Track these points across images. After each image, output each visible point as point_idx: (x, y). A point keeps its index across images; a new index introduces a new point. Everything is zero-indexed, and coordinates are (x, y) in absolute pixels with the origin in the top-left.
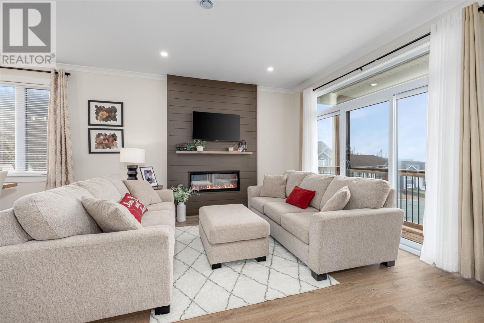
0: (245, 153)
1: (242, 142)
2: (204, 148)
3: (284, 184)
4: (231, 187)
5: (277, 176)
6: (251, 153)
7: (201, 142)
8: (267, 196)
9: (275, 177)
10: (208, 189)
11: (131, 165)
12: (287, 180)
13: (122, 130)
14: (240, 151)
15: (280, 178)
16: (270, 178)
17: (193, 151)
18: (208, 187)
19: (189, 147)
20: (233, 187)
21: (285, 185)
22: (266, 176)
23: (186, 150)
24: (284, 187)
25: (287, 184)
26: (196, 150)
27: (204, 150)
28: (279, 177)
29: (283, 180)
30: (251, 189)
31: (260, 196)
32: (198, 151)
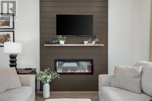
0: (97, 45)
1: (95, 37)
2: (65, 42)
3: (138, 77)
4: (86, 72)
5: (129, 67)
6: (103, 45)
7: (62, 37)
8: (118, 87)
9: (127, 68)
10: (68, 72)
11: (12, 54)
12: (142, 72)
13: (13, 31)
14: (93, 44)
15: (134, 70)
16: (121, 69)
17: (57, 44)
18: (69, 71)
19: (54, 42)
20: (88, 72)
21: (140, 79)
22: (116, 65)
23: (52, 44)
24: (138, 80)
25: (142, 77)
26: (59, 43)
27: (65, 43)
28: (132, 69)
29: (137, 72)
30: (102, 78)
31: (111, 85)
32: (61, 44)
